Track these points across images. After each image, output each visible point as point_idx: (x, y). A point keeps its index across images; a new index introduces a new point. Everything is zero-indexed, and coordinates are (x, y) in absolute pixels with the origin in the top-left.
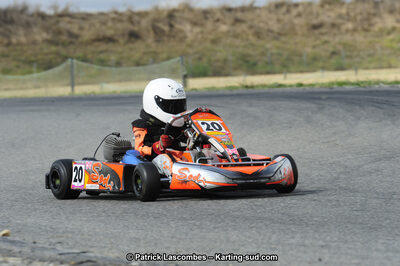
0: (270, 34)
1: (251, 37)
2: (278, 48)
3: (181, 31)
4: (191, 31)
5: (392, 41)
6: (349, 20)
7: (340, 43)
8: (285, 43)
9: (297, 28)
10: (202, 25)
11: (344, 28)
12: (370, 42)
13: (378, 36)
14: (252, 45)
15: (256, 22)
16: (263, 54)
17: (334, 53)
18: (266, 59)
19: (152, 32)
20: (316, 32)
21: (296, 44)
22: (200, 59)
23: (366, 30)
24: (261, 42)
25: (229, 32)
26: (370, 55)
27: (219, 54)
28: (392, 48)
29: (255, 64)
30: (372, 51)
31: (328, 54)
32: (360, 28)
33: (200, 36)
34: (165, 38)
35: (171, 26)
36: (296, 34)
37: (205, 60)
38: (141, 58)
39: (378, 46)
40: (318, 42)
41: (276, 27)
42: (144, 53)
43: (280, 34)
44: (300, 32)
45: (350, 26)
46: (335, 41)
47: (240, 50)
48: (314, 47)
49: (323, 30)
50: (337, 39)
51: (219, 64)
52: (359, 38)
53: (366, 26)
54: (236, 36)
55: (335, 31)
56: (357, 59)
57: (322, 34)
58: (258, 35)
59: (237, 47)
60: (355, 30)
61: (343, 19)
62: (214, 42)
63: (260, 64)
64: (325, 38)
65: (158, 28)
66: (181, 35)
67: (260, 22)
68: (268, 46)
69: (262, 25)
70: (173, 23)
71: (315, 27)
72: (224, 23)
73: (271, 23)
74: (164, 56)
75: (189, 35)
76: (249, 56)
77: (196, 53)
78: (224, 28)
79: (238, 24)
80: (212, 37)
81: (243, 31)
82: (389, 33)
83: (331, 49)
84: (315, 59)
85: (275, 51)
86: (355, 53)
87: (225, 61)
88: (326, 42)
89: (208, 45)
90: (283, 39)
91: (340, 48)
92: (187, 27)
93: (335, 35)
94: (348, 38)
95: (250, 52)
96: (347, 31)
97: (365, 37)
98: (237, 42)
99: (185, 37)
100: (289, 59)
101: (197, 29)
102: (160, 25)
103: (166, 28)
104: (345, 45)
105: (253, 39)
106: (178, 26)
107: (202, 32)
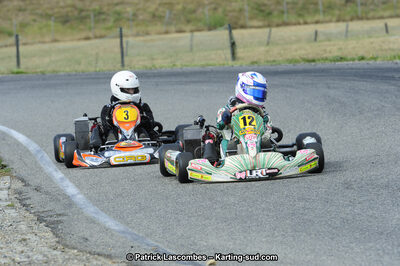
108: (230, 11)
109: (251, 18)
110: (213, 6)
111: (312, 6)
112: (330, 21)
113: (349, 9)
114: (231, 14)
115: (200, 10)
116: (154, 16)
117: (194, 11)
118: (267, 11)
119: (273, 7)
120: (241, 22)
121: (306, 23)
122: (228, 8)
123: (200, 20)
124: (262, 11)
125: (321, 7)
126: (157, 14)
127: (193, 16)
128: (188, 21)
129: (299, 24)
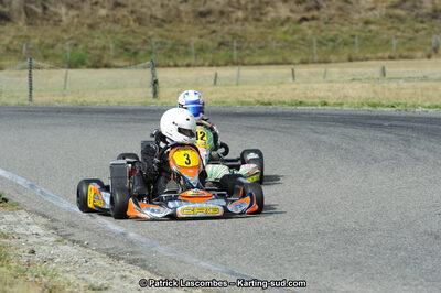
0: (153, 20)
1: (132, 23)
2: (161, 36)
3: (56, 14)
4: (67, 14)
5: (285, 33)
6: (239, 9)
7: (229, 34)
8: (168, 31)
9: (183, 15)
10: (79, 8)
11: (234, 16)
12: (262, 33)
13: (270, 27)
14: (133, 32)
15: (138, 8)
16: (145, 42)
17: (221, 44)
18: (148, 48)
19: (24, 15)
20: (203, 20)
21: (181, 32)
22: (76, 45)
23: (258, 20)
24: (142, 29)
25: (108, 16)
26: (261, 48)
27: (96, 41)
28: (286, 41)
29: (136, 53)
30: (263, 44)
31: (216, 45)
32: (251, 18)
33: (76, 20)
34: (39, 22)
35: (45, 8)
36: (181, 21)
37: (81, 46)
38: (11, 43)
39: (270, 38)
40: (205, 31)
41: (159, 13)
42: (14, 37)
43: (163, 21)
44: (186, 20)
45: (240, 14)
46: (224, 30)
47: (120, 37)
48: (201, 37)
49: (212, 19)
50: (226, 28)
51: (98, 52)
52: (250, 28)
53: (258, 16)
54: (116, 22)
55: (224, 20)
56: (247, 51)
57: (210, 22)
58: (139, 20)
59: (117, 33)
60: (245, 19)
61: (233, 7)
62: (91, 27)
63: (141, 53)
64: (213, 27)
65: (31, 9)
66: (57, 18)
67: (142, 7)
68: (151, 33)
69: (144, 10)
70: (47, 5)
71: (203, 15)
72: (104, 7)
73: (154, 9)
74: (37, 41)
75: (64, 18)
76: (131, 44)
77: (71, 39)
78: (103, 12)
79: (118, 8)
80: (89, 22)
81: (124, 16)
82: (282, 25)
83: (219, 39)
84: (201, 50)
85: (159, 39)
86: (245, 45)
87: (104, 48)
88: (214, 32)
89: (85, 30)
90: (167, 26)
91: (228, 38)
92: (63, 10)
93: (224, 23)
94: (237, 28)
95: (131, 40)
96: (237, 20)
97: (256, 27)
98: (117, 28)
99: (61, 21)
100: (173, 49)
101: (73, 13)
102: (33, 6)
103: (39, 10)
104: (234, 36)
105: (134, 26)
106: (52, 8)
107: (78, 16)
108: (92, 49)
109: (116, 57)
110: (74, 42)
111: (182, 48)
112: (202, 65)
113: (222, 53)
114: (92, 52)
115: (59, 45)
116: (8, 49)
117: (53, 47)
118: (133, 51)
119: (139, 47)
120: (104, 61)
121: (176, 66)
122: (90, 45)
123: (57, 56)
124: (126, 50)
125: (193, 50)
126: (12, 47)
127: (51, 51)
128: (46, 57)
129: (169, 66)
